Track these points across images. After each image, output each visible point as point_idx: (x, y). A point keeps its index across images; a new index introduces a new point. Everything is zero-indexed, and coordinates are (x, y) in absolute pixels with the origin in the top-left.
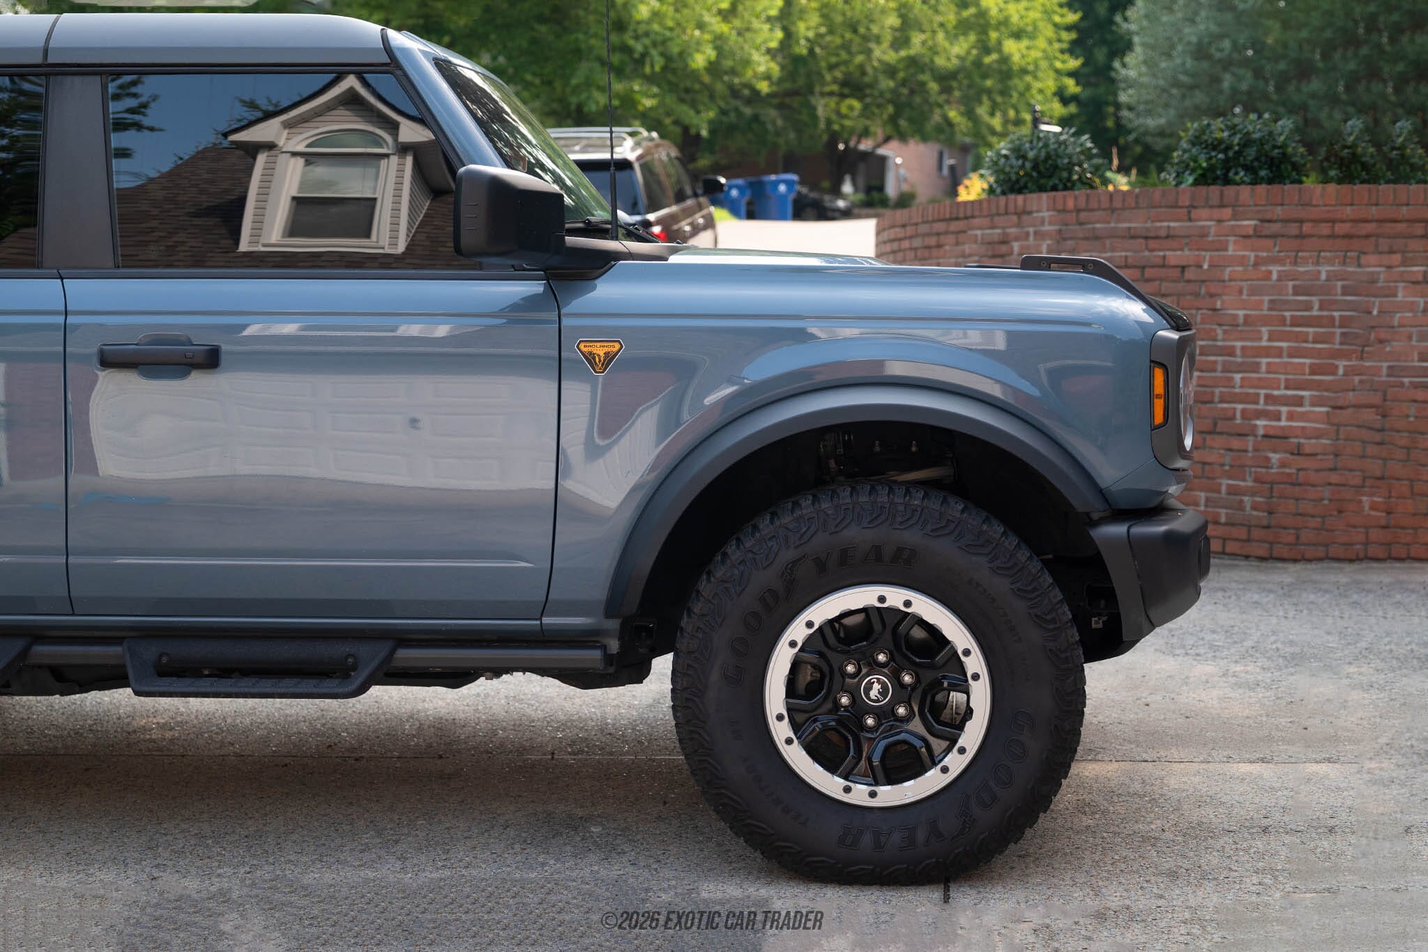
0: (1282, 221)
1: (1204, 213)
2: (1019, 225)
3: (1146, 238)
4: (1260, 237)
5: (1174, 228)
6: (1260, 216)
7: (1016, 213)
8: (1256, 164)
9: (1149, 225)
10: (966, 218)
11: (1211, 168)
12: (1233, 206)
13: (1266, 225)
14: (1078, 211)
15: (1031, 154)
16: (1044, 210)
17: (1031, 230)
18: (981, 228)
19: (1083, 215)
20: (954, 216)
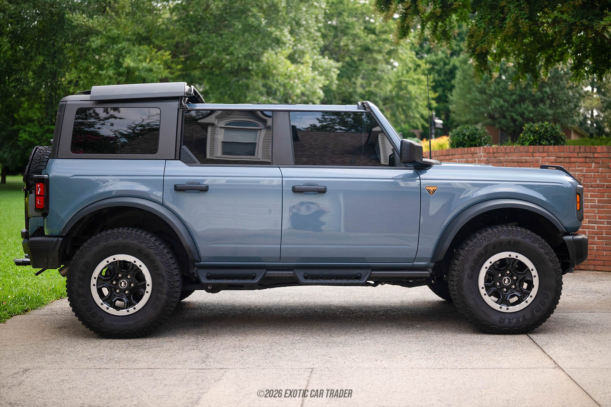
0: (564, 157)
1: (538, 154)
2: (473, 157)
3: (518, 162)
4: (556, 162)
5: (527, 159)
6: (556, 156)
7: (471, 153)
8: (549, 138)
9: (519, 158)
10: (452, 155)
11: (535, 140)
12: (547, 152)
13: (558, 159)
14: (494, 153)
15: (467, 134)
16: (482, 152)
17: (477, 159)
18: (458, 158)
19: (496, 155)
20: (448, 154)
